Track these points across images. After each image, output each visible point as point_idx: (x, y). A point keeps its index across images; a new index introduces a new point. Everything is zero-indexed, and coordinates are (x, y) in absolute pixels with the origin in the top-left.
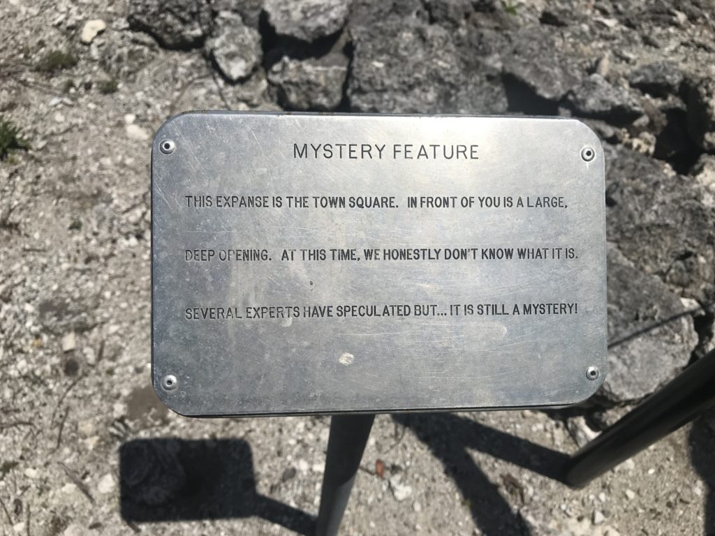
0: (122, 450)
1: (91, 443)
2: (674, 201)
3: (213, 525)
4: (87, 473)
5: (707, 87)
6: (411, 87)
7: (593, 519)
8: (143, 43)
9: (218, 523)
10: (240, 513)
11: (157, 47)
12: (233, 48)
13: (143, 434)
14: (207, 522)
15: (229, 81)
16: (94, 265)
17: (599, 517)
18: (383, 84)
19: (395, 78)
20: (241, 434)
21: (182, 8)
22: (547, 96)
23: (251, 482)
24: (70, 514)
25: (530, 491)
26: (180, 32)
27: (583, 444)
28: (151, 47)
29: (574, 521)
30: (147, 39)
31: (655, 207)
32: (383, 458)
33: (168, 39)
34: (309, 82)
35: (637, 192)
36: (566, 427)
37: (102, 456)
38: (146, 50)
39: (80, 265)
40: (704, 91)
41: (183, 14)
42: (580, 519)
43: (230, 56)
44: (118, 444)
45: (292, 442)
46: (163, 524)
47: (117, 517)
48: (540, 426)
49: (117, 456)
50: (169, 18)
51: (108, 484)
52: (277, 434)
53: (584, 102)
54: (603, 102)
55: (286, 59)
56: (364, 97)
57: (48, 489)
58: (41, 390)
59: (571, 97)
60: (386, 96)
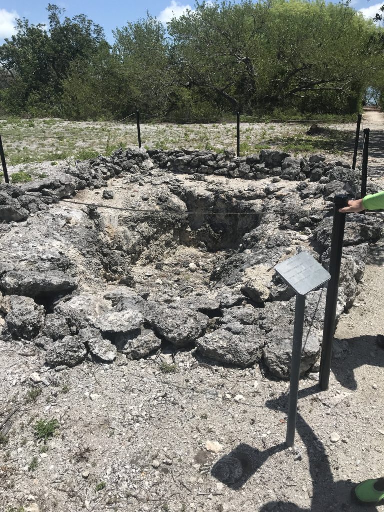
0: (212, 475)
1: (201, 480)
2: (278, 308)
3: (261, 469)
4: (210, 489)
5: (250, 285)
6: (186, 321)
7: (338, 393)
8: (63, 369)
9: (262, 467)
10: (265, 460)
11: (69, 368)
12: (104, 350)
13: (214, 463)
14: (259, 470)
15: (109, 362)
16: (132, 440)
17: (339, 392)
18: (177, 325)
19: (179, 321)
20: (239, 443)
21: (73, 347)
22: (216, 308)
23: (257, 451)
24: (219, 503)
25: (320, 398)
26: (78, 356)
27: (318, 379)
28: (67, 369)
29: (335, 397)
30: (65, 367)
31: (275, 312)
32: (280, 419)
33: (73, 362)
34: (146, 342)
35: (268, 312)
36: (310, 379)
37: (208, 482)
38: (67, 371)
39: (129, 444)
40: (251, 287)
41: (75, 349)
42: (336, 395)
43: (105, 353)
44: (210, 473)
45: (255, 433)
46: (248, 482)
47: (233, 492)
48: (305, 383)
49: (213, 477)
50: (70, 353)
51: (220, 486)
52: (248, 435)
53: (229, 303)
54: (234, 300)
55: (130, 341)
56: (173, 333)
57: (204, 504)
58: (164, 484)
59: (223, 304)
60: (181, 328)
